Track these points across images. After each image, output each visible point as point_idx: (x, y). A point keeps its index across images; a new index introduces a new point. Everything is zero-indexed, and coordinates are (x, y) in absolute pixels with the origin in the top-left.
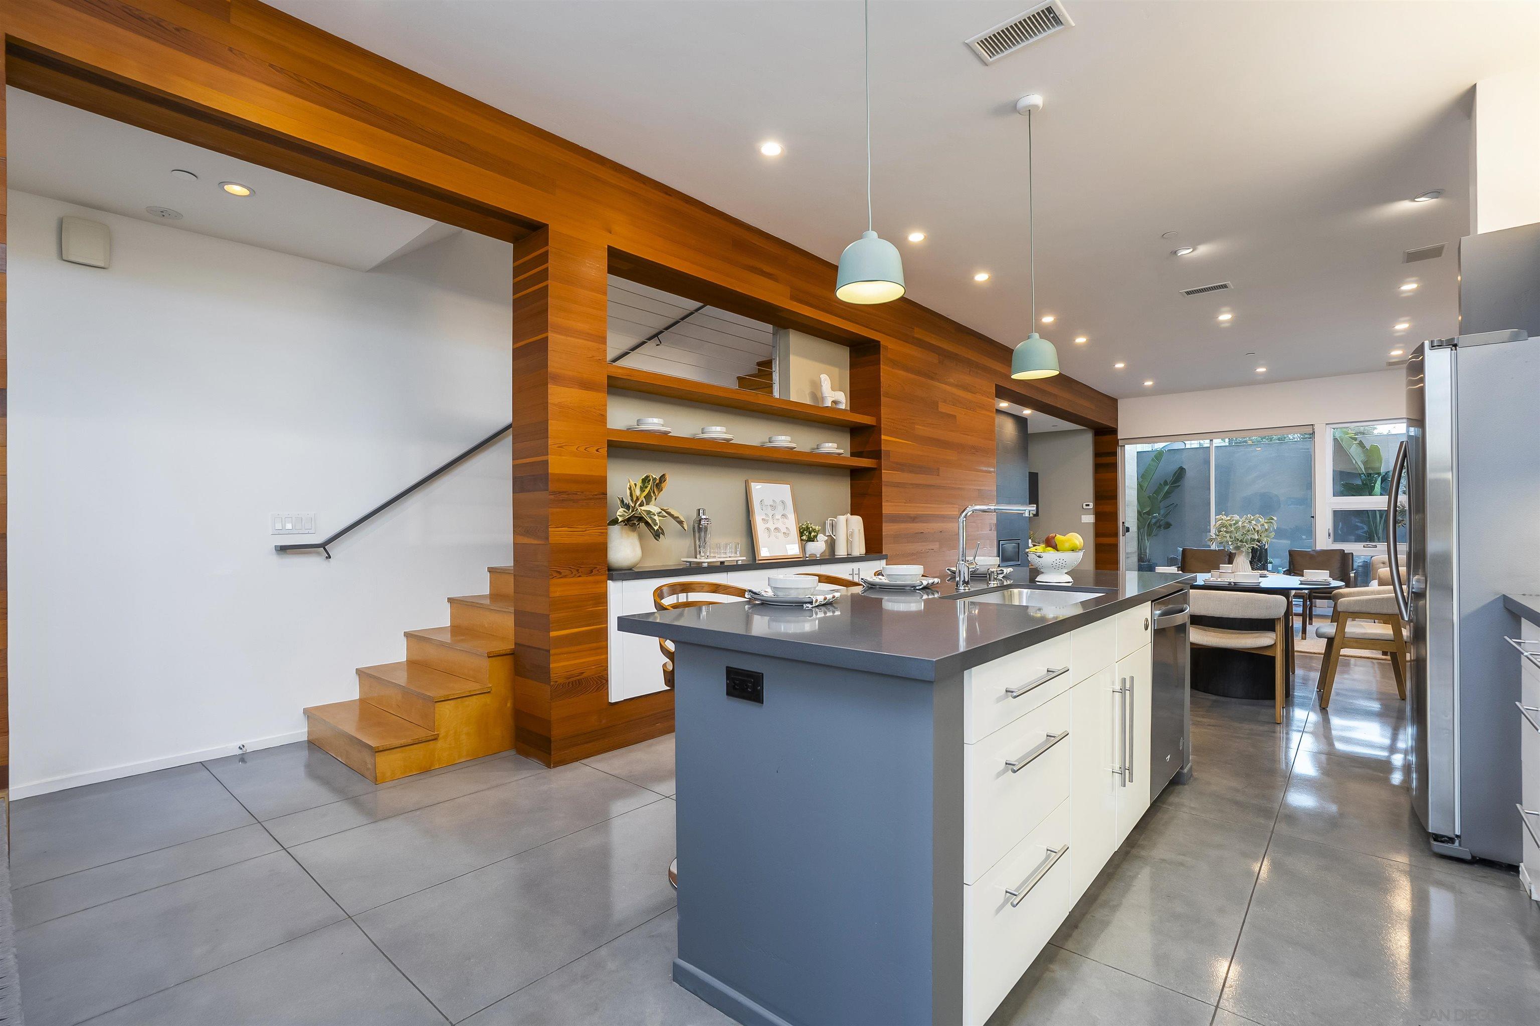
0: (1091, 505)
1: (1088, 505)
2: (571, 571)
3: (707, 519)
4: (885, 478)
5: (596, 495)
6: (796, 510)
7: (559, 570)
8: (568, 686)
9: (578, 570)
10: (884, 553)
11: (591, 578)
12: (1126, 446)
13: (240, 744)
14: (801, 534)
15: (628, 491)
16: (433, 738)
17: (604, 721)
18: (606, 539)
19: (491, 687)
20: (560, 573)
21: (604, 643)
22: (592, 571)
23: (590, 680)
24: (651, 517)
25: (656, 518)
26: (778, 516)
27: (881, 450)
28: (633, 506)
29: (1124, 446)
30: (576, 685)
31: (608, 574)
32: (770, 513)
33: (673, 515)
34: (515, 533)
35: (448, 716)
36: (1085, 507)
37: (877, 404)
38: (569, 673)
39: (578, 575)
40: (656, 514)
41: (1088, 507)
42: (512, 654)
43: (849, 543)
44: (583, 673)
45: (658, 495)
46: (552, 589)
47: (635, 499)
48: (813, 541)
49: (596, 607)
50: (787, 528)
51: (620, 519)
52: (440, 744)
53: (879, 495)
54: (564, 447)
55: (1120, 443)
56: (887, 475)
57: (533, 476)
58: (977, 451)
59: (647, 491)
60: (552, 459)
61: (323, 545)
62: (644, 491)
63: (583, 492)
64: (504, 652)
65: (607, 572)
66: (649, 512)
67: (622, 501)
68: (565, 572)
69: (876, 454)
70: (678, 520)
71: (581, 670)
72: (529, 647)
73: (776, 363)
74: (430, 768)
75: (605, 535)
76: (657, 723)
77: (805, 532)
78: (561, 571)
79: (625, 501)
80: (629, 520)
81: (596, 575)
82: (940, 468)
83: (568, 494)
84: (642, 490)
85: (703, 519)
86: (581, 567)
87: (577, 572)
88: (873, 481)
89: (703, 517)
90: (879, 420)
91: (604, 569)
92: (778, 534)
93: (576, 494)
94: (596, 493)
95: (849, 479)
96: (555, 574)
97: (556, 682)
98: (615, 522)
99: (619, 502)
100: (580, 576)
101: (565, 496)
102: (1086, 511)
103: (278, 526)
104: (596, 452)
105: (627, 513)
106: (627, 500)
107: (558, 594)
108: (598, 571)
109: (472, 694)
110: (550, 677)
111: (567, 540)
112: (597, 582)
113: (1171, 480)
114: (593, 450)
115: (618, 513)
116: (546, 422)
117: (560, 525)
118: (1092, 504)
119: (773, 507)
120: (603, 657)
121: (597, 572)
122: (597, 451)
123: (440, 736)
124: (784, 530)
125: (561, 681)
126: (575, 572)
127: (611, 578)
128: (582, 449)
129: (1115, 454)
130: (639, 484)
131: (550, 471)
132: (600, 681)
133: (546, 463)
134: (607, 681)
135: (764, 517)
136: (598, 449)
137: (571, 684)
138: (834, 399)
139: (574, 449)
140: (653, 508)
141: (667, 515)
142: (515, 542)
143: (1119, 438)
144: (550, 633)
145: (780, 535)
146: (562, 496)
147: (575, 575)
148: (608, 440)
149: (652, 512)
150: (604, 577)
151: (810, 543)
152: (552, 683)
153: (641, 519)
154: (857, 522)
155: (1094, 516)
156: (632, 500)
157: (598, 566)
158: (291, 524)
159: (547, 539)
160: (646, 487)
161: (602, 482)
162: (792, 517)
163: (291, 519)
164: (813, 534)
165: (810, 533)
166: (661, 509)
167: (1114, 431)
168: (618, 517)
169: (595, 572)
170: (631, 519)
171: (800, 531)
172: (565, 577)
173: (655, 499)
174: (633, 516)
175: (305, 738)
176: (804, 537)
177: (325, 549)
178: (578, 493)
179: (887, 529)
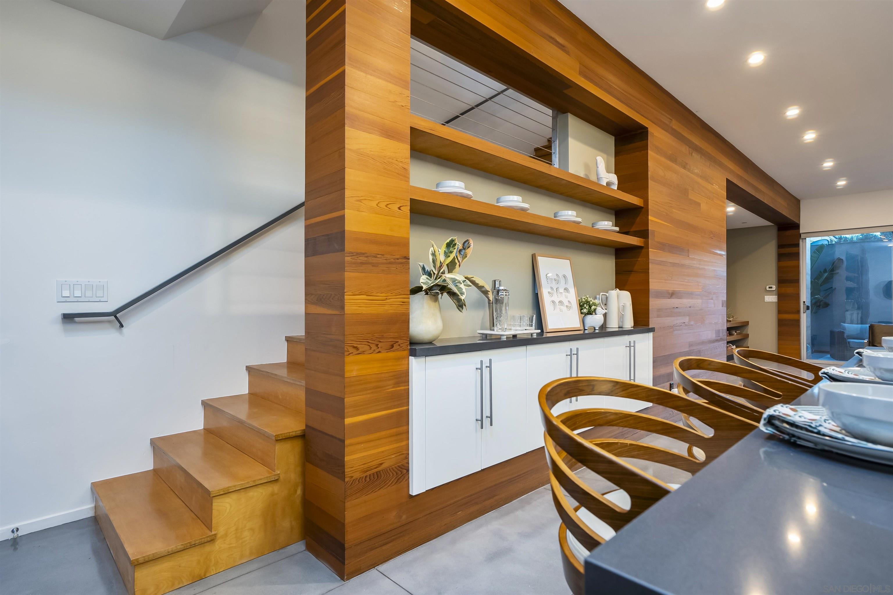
0: (774, 288)
1: (771, 288)
2: (369, 346)
3: (505, 290)
4: (651, 256)
5: (398, 259)
6: (576, 284)
7: (355, 345)
8: (365, 481)
9: (377, 345)
10: (650, 327)
11: (391, 354)
12: (807, 238)
13: (13, 526)
14: (581, 307)
15: (431, 258)
16: (209, 539)
17: (404, 517)
18: (408, 309)
19: (279, 474)
20: (357, 348)
21: (405, 428)
22: (392, 346)
23: (389, 471)
24: (457, 286)
25: (462, 286)
26: (561, 290)
27: (648, 230)
28: (436, 272)
29: (805, 239)
30: (374, 479)
31: (410, 348)
32: (555, 286)
33: (478, 284)
34: (307, 301)
35: (228, 511)
36: (768, 289)
37: (645, 187)
38: (366, 465)
39: (377, 351)
40: (461, 282)
41: (771, 289)
42: (303, 436)
43: (621, 317)
44: (381, 464)
45: (462, 261)
46: (347, 368)
47: (438, 264)
48: (592, 314)
49: (396, 387)
50: (569, 301)
51: (425, 287)
52: (219, 545)
53: (646, 271)
54: (362, 201)
55: (803, 236)
56: (654, 254)
57: (328, 235)
58: (714, 236)
59: (452, 256)
60: (348, 213)
61: (114, 314)
62: (449, 256)
63: (383, 255)
64: (294, 434)
65: (409, 347)
66: (454, 281)
67: (423, 268)
68: (363, 347)
69: (644, 234)
70: (483, 289)
71: (381, 460)
72: (320, 431)
73: (555, 145)
74: (205, 575)
75: (407, 304)
76: (458, 512)
77: (585, 305)
78: (359, 346)
79: (427, 268)
80: (431, 289)
81: (397, 350)
82: (690, 249)
83: (367, 257)
84: (447, 255)
85: (501, 290)
86: (380, 342)
87: (376, 348)
88: (639, 259)
89: (501, 288)
90: (646, 202)
91: (407, 343)
92: (562, 307)
93: (376, 257)
94: (398, 257)
95: (613, 258)
96: (351, 350)
97: (352, 477)
98: (417, 290)
99: (420, 269)
100: (379, 352)
101: (362, 259)
102: (770, 292)
103: (66, 293)
104: (398, 210)
105: (430, 281)
106: (429, 267)
107: (354, 374)
108: (399, 345)
109: (257, 483)
110: (344, 472)
111: (364, 310)
112: (398, 359)
113: (831, 268)
114: (395, 207)
115: (421, 281)
116: (342, 171)
117: (357, 293)
118: (775, 286)
119: (557, 281)
120: (404, 443)
121: (398, 347)
122: (399, 208)
123: (219, 536)
124: (566, 303)
125: (357, 475)
126: (374, 347)
127: (413, 353)
128: (383, 205)
129: (798, 245)
130: (444, 248)
131: (347, 228)
132: (400, 471)
133: (342, 218)
134: (408, 470)
135: (550, 291)
136: (401, 206)
137: (368, 479)
138: (608, 180)
139: (374, 204)
140: (457, 275)
141: (471, 284)
142: (307, 312)
143: (800, 232)
144: (345, 420)
145: (564, 308)
146: (361, 258)
147: (374, 350)
148: (410, 198)
149: (457, 280)
150: (406, 353)
151: (589, 317)
152: (346, 480)
153: (443, 288)
154: (626, 297)
155: (777, 296)
156: (435, 267)
157: (399, 341)
158: (80, 292)
159: (343, 308)
160: (451, 252)
161: (405, 244)
162: (572, 291)
163: (80, 285)
164: (593, 307)
165: (590, 307)
166: (466, 278)
167: (796, 226)
168: (422, 284)
169: (396, 347)
170: (433, 289)
171: (580, 304)
172: (363, 353)
173: (459, 266)
174: (437, 285)
175: (91, 514)
176: (585, 311)
177: (116, 317)
178: (379, 256)
179: (654, 303)
